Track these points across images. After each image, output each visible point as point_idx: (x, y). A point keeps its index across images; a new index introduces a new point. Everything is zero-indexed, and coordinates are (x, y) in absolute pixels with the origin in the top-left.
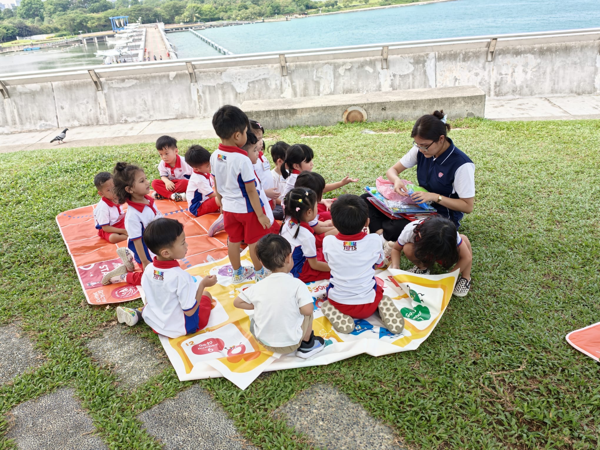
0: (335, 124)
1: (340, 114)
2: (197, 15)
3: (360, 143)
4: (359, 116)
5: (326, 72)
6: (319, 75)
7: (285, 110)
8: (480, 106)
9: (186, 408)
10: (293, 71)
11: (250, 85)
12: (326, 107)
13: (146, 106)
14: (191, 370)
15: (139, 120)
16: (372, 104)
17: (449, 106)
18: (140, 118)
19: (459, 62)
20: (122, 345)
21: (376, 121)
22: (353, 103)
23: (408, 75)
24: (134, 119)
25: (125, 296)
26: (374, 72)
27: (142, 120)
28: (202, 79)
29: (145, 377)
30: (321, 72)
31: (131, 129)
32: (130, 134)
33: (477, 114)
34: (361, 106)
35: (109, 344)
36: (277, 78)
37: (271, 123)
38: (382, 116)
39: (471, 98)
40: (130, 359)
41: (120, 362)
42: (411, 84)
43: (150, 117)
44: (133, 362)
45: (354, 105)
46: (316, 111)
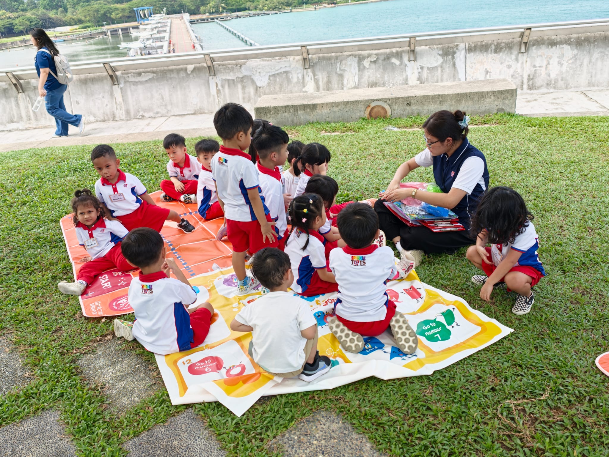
0: (357, 120)
1: (363, 109)
2: (223, 5)
3: (383, 140)
4: (382, 112)
5: (351, 65)
6: (343, 67)
7: (304, 105)
8: (511, 101)
9: (176, 436)
10: (316, 63)
11: (271, 78)
12: (348, 102)
13: (164, 101)
14: (185, 393)
15: (157, 116)
16: (396, 99)
17: (478, 101)
18: (157, 113)
19: (491, 53)
20: (115, 362)
21: (400, 117)
22: (376, 98)
23: (436, 67)
24: (151, 114)
25: (123, 307)
26: (401, 64)
27: (159, 115)
28: (221, 72)
29: (136, 399)
30: (345, 64)
31: (148, 125)
32: (147, 130)
33: (508, 110)
34: (385, 100)
35: (102, 361)
36: (299, 71)
37: (290, 119)
38: (407, 111)
39: (501, 92)
40: (122, 378)
41: (111, 382)
42: (440, 76)
43: (167, 113)
44: (124, 382)
45: (377, 100)
46: (337, 106)
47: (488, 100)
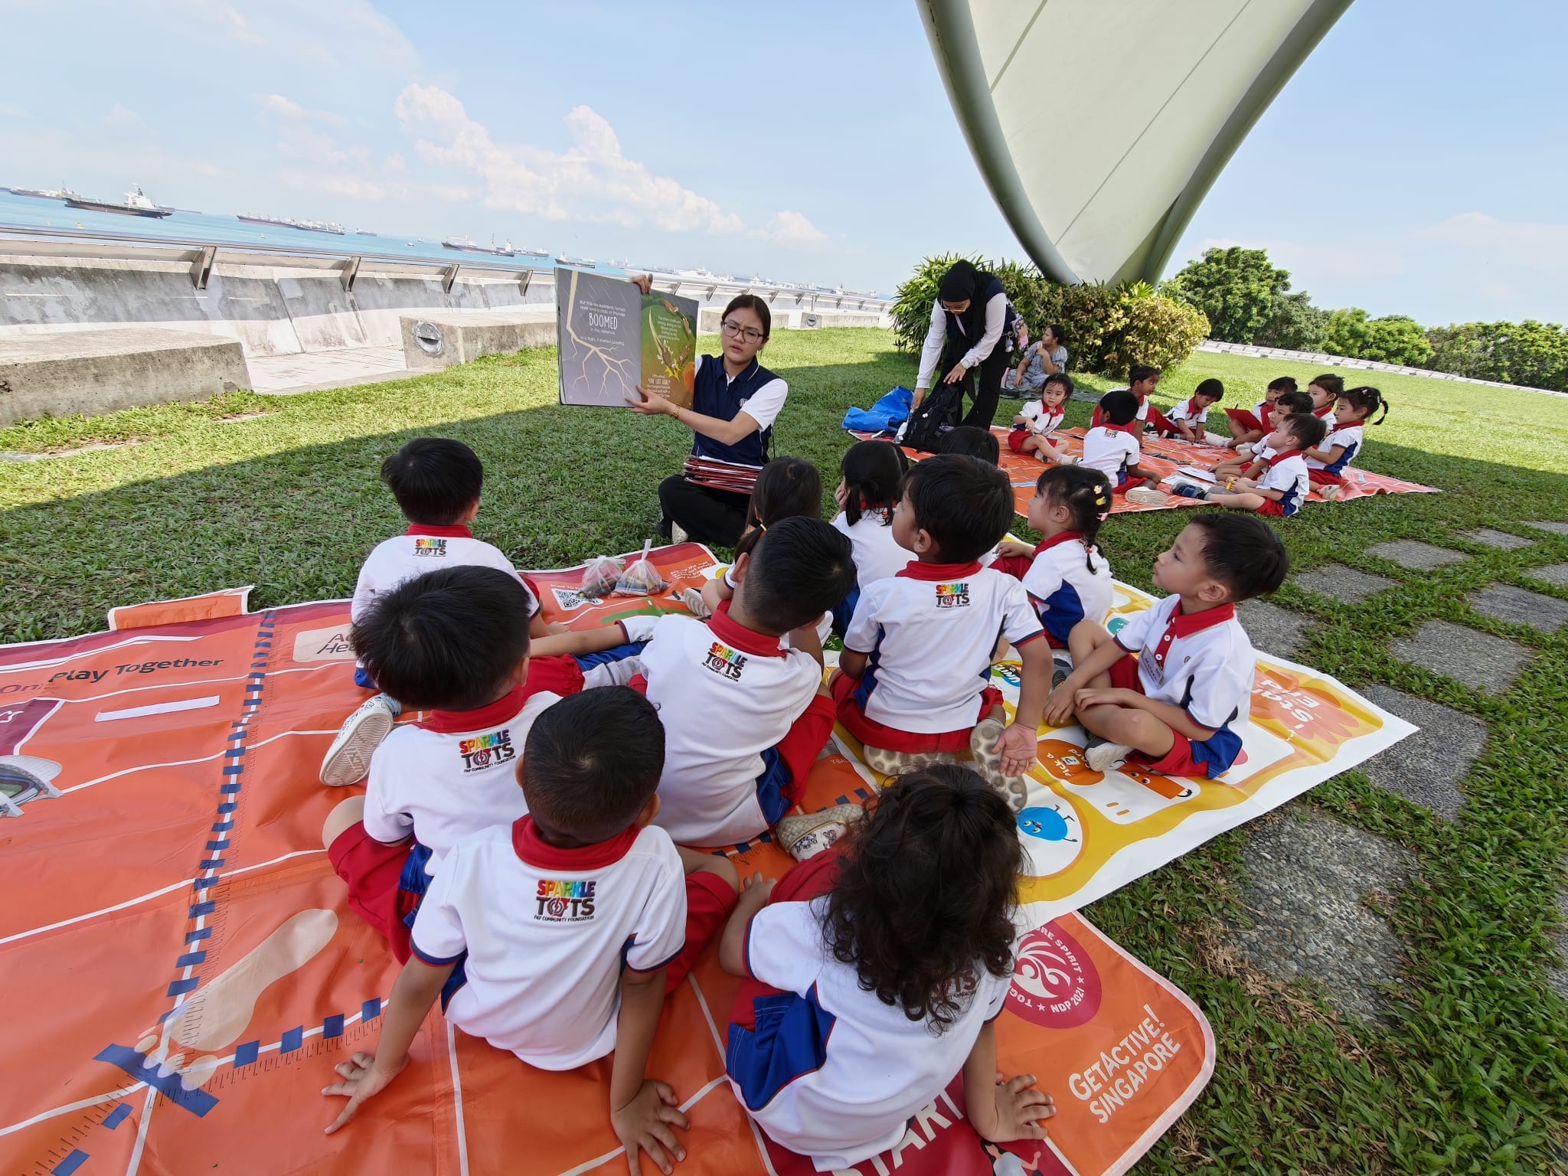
8: (241, 367)
35: (1317, 945)
47: (199, 367)
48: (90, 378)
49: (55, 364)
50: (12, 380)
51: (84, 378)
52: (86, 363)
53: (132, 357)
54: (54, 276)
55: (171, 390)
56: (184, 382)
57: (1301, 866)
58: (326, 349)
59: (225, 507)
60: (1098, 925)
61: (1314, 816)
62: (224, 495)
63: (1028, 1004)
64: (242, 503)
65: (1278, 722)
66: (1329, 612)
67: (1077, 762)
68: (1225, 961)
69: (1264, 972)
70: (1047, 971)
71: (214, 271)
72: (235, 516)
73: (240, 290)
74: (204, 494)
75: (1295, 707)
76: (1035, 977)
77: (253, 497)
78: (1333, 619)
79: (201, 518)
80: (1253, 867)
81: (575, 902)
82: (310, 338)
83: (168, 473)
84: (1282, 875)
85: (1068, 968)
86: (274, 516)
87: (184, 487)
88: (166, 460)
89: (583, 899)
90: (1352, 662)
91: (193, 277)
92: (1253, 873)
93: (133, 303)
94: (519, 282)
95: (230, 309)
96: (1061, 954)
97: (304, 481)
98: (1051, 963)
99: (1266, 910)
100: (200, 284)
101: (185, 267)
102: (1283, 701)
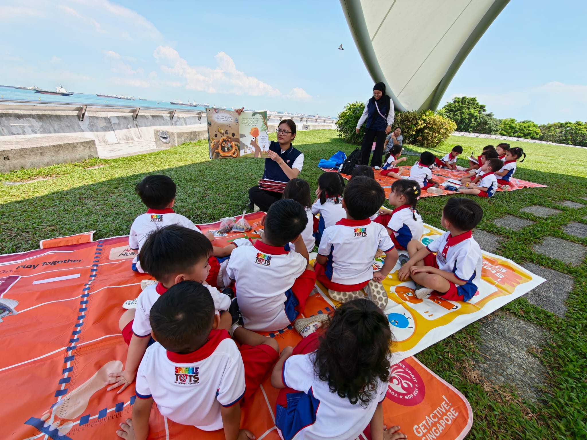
8: (94, 149)
17: (73, 151)
21: (1, 172)
33: (94, 155)
47: (79, 149)
48: (39, 154)
49: (26, 149)
50: (10, 155)
51: (36, 154)
52: (37, 149)
53: (54, 146)
54: (28, 117)
55: (68, 157)
56: (73, 155)
57: (503, 337)
58: (126, 142)
59: (86, 201)
60: (422, 362)
61: (507, 316)
62: (86, 197)
63: (396, 395)
64: (93, 199)
65: (490, 278)
66: (508, 234)
67: (412, 295)
68: (474, 377)
69: (490, 381)
70: (403, 382)
71: (86, 114)
72: (90, 204)
73: (95, 121)
74: (79, 196)
75: (497, 272)
76: (398, 384)
77: (97, 197)
78: (510, 237)
79: (77, 206)
80: (484, 337)
81: (190, 376)
82: (121, 137)
83: (66, 189)
84: (495, 340)
85: (411, 380)
86: (104, 204)
87: (72, 194)
88: (66, 184)
89: (194, 375)
90: (518, 254)
91: (79, 117)
92: (484, 340)
93: (56, 127)
94: (198, 115)
95: (92, 128)
96: (408, 374)
97: (116, 191)
98: (404, 378)
99: (490, 355)
100: (81, 119)
101: (76, 113)
102: (492, 270)
